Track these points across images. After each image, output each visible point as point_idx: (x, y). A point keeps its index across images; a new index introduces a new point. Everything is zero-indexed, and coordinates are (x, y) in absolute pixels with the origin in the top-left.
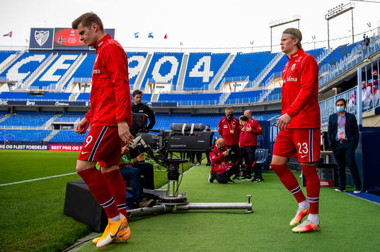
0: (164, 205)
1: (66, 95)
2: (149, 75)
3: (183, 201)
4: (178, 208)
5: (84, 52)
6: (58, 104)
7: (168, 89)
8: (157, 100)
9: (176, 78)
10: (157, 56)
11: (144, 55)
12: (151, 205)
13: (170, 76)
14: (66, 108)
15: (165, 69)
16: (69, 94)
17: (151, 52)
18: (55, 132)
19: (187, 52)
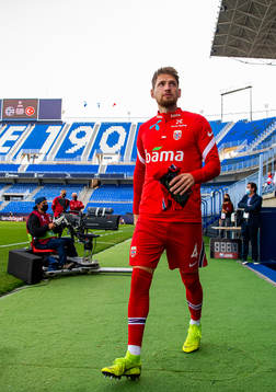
0: (80, 269)
1: (15, 167)
2: (96, 146)
3: (96, 266)
4: (92, 271)
5: (32, 123)
6: (8, 175)
7: (115, 160)
8: (104, 172)
9: (123, 148)
10: (105, 126)
11: (92, 125)
12: (70, 268)
13: (117, 147)
14: (15, 180)
15: (113, 140)
16: (19, 166)
17: (99, 123)
18: (6, 203)
19: (135, 122)
